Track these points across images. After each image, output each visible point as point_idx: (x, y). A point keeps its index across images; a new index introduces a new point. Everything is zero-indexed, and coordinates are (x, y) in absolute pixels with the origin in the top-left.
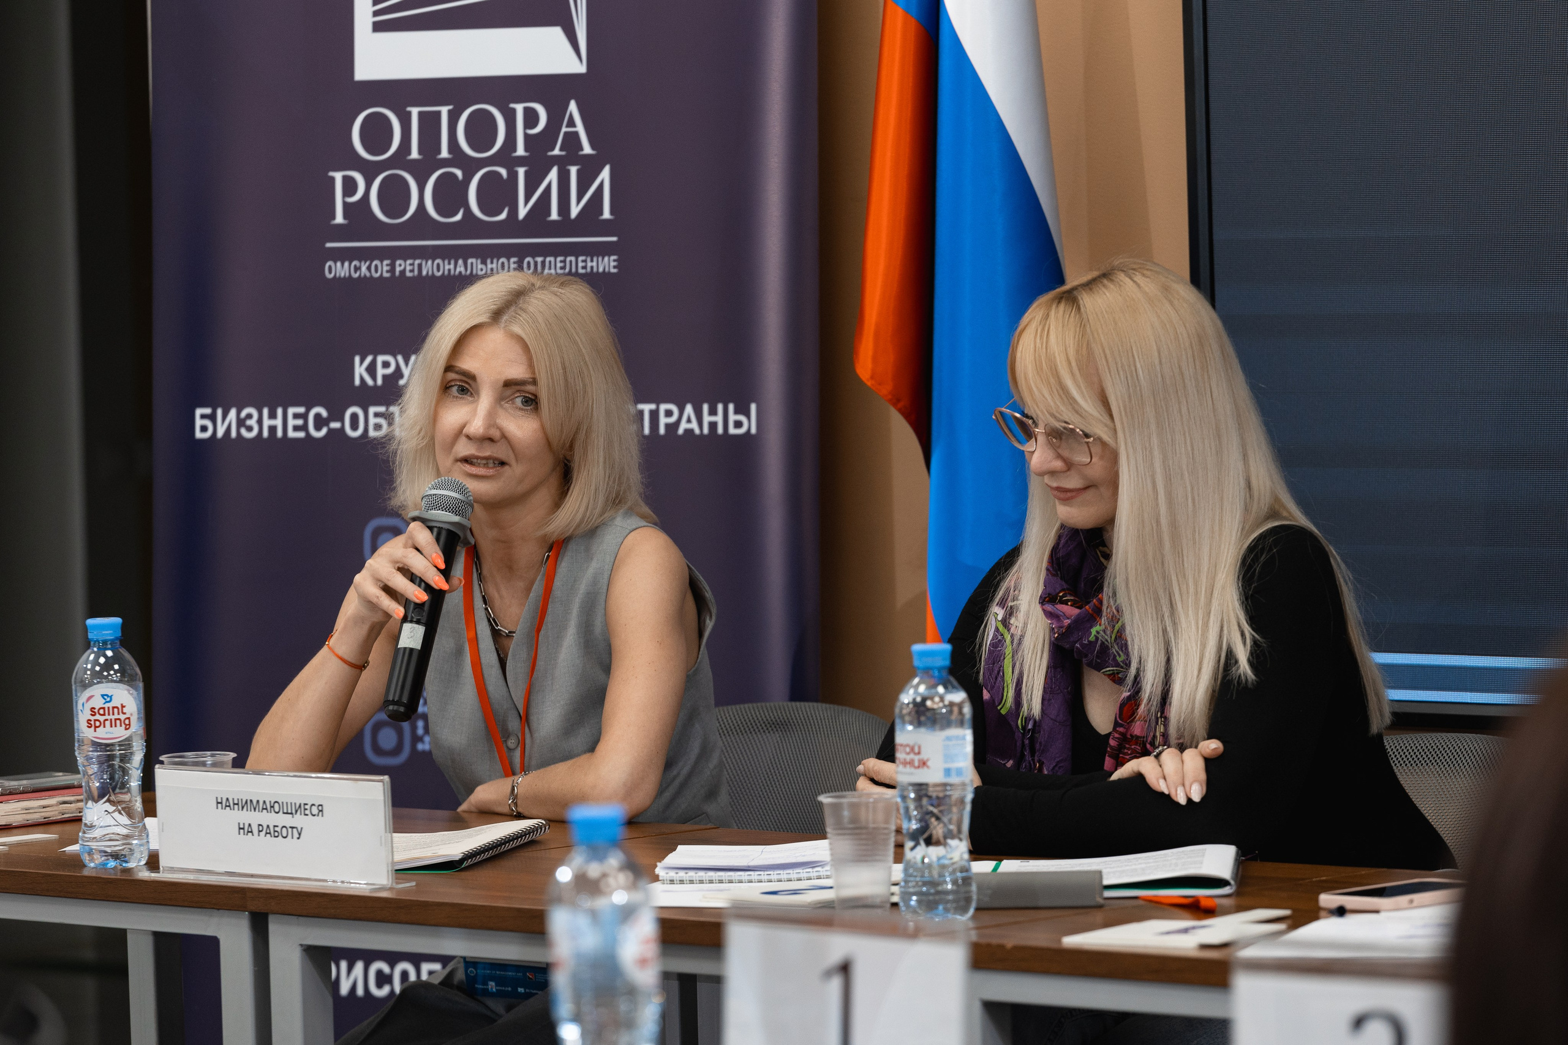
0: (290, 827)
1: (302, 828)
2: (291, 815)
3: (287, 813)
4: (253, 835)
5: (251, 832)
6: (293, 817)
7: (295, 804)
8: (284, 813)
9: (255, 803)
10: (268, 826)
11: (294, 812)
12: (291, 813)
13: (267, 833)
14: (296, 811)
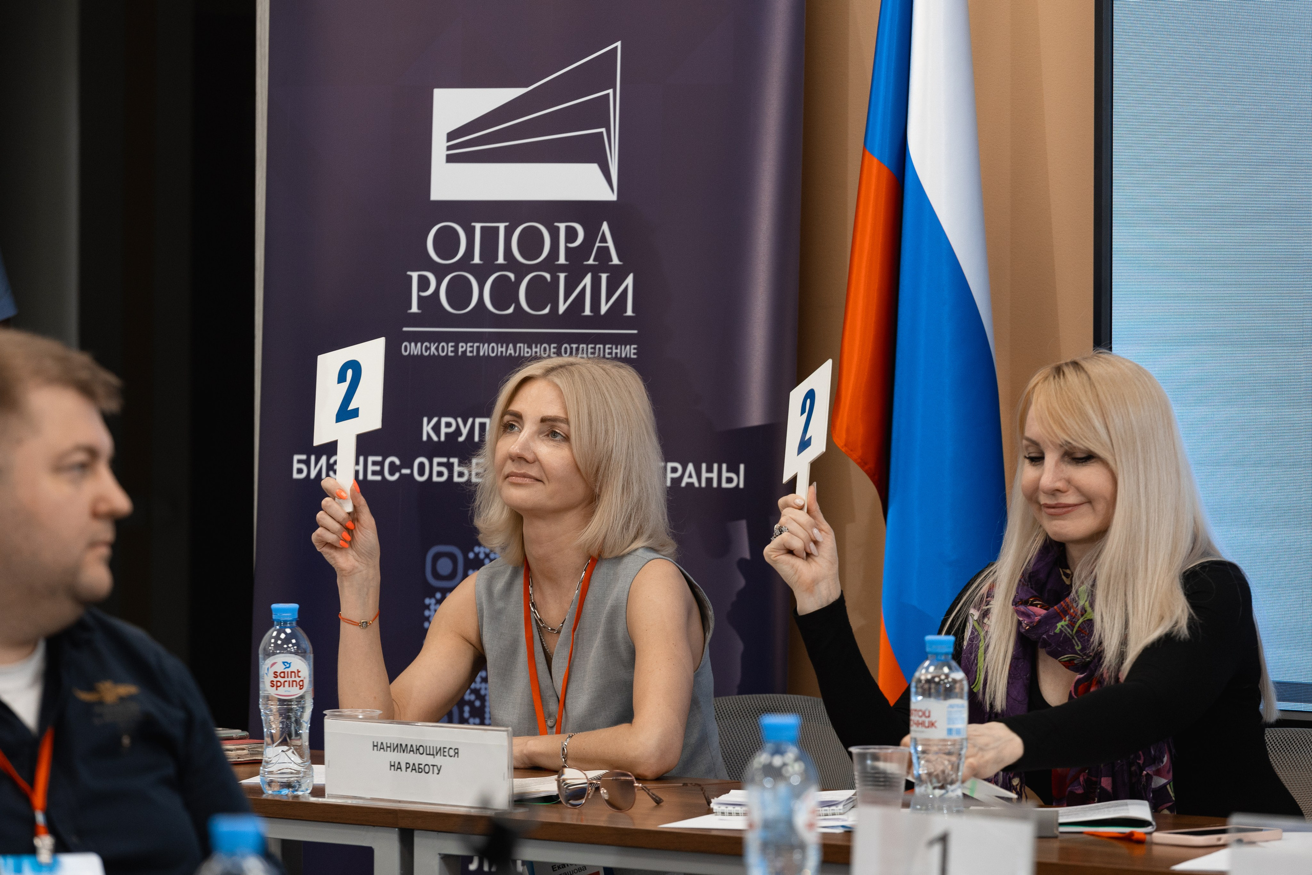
0: (432, 765)
1: (441, 766)
2: (433, 756)
3: (430, 754)
4: (401, 771)
5: (400, 768)
6: (434, 757)
7: (436, 747)
8: (427, 754)
9: (404, 746)
10: (414, 764)
11: (435, 753)
12: (433, 755)
13: (412, 769)
14: (437, 753)
